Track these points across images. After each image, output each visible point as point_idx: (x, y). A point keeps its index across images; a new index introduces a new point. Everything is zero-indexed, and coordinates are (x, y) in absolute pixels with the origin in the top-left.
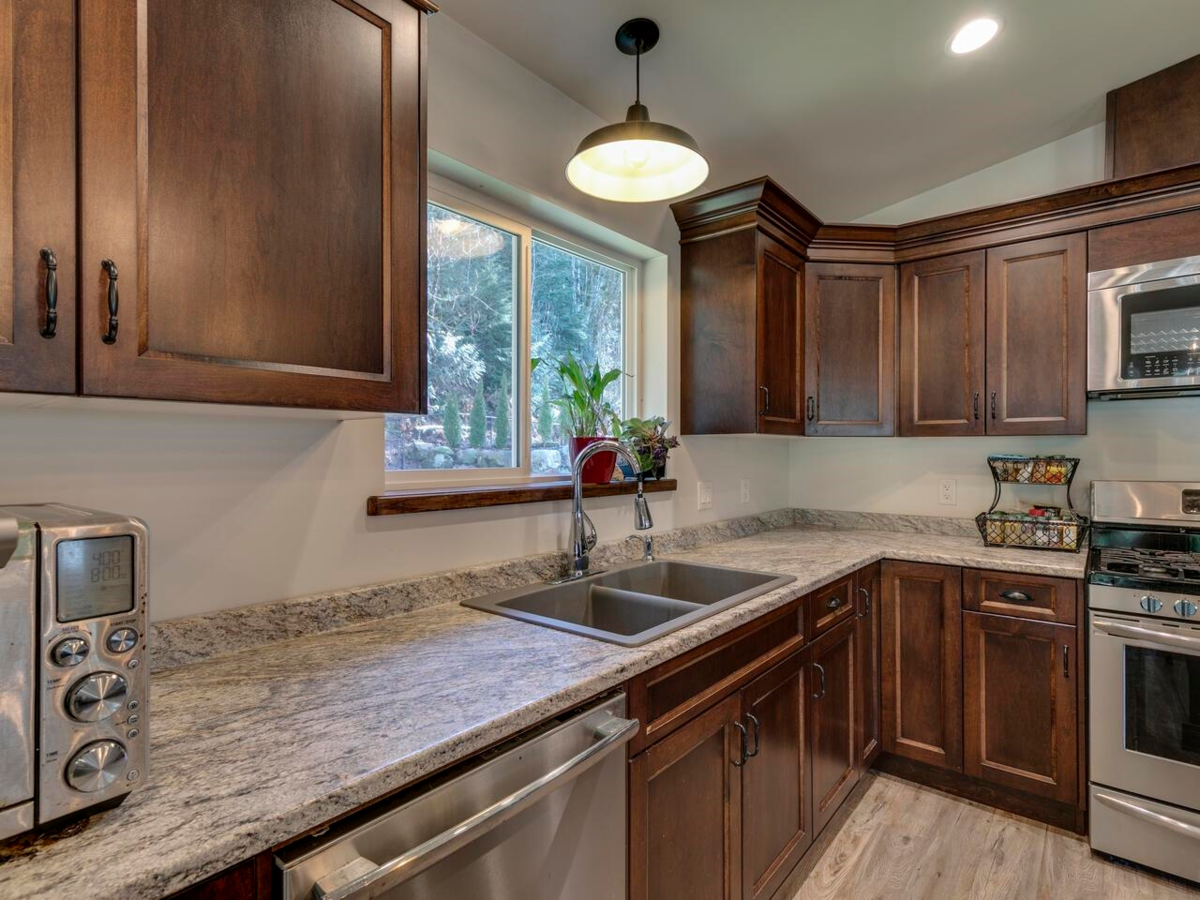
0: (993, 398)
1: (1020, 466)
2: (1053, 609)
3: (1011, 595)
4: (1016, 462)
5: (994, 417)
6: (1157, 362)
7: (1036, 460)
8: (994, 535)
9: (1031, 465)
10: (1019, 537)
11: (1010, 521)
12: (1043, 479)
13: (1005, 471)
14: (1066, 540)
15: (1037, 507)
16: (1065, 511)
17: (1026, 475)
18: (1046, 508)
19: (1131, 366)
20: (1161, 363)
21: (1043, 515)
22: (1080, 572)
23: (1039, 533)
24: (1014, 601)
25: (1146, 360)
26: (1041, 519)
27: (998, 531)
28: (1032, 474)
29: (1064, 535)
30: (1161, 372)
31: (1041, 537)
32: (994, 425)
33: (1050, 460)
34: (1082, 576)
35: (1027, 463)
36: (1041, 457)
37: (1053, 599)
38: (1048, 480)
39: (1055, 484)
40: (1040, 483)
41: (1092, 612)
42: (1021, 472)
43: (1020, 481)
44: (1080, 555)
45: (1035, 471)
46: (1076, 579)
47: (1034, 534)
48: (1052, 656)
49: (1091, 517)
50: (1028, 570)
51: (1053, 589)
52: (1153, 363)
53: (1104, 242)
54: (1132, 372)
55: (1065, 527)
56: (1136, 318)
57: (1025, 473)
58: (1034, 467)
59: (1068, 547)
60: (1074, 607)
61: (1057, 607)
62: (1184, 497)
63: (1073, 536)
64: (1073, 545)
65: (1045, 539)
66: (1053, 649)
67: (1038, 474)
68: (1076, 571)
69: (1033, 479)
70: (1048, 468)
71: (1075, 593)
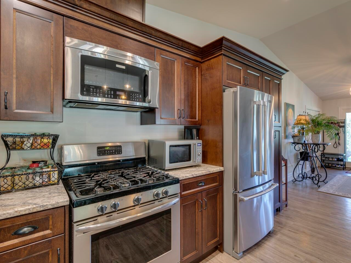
0: (6, 95)
1: (25, 139)
2: (51, 229)
3: (21, 232)
4: (22, 137)
5: (6, 108)
6: (95, 90)
7: (35, 136)
8: (6, 186)
9: (32, 138)
10: (24, 183)
11: (18, 175)
12: (39, 147)
13: (14, 143)
14: (53, 179)
15: (34, 162)
16: (50, 162)
17: (29, 145)
18: (39, 162)
19: (85, 90)
20: (96, 91)
21: (38, 166)
22: (67, 201)
23: (37, 178)
24: (24, 235)
25: (91, 88)
26: (38, 170)
27: (9, 183)
28: (32, 144)
29: (51, 176)
30: (96, 95)
31: (38, 180)
32: (6, 113)
33: (43, 135)
34: (68, 203)
35: (29, 138)
36: (38, 134)
37: (51, 223)
38: (42, 147)
39: (46, 149)
40: (37, 149)
41: (75, 225)
42: (25, 143)
43: (25, 148)
44: (59, 185)
45: (34, 142)
46: (64, 206)
47: (34, 179)
48: (50, 258)
49: (61, 163)
50: (35, 211)
51: (51, 217)
52: (93, 90)
53: (71, 26)
54: (85, 93)
55: (52, 173)
56: (87, 67)
57: (28, 143)
58: (34, 140)
59: (53, 183)
60: (63, 223)
61: (54, 227)
62: (97, 150)
63: (56, 176)
64: (56, 181)
65: (41, 181)
66: (50, 254)
67: (36, 144)
68: (64, 202)
69: (32, 147)
70: (42, 140)
71: (63, 215)
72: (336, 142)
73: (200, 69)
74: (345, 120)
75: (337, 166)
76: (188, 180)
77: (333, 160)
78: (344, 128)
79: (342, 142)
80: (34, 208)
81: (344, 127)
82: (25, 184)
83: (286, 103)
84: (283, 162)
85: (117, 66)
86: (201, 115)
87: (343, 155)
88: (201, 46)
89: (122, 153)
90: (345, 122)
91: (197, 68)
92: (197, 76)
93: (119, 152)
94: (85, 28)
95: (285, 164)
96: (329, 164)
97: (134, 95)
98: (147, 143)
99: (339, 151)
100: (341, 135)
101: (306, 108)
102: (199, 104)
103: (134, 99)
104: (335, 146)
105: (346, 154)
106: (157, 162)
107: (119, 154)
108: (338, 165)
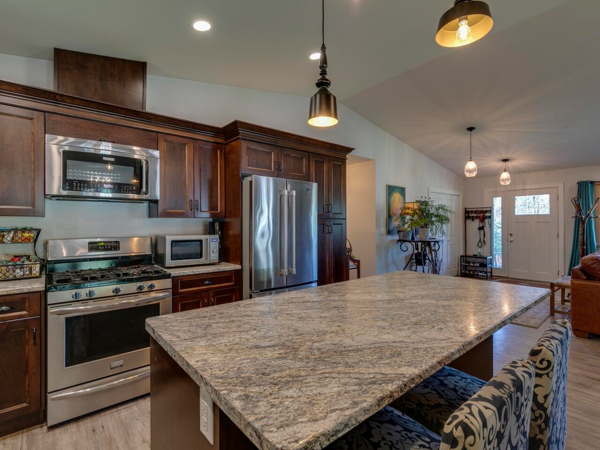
1: (5, 233)
2: (27, 311)
4: (2, 231)
7: (16, 230)
9: (12, 233)
12: (20, 241)
14: (34, 272)
15: (16, 257)
16: (33, 257)
17: (9, 239)
18: (22, 256)
19: (67, 184)
20: (80, 185)
22: (43, 287)
23: (18, 271)
25: (74, 182)
26: (18, 263)
28: (13, 238)
29: (33, 270)
30: (80, 189)
33: (24, 230)
34: (44, 289)
35: (10, 232)
36: (19, 228)
37: (27, 305)
38: (23, 241)
39: (27, 243)
40: (18, 243)
41: (49, 307)
42: (6, 237)
43: (5, 242)
44: (41, 278)
45: (15, 236)
46: (40, 292)
47: (14, 271)
48: (27, 336)
49: (47, 258)
50: (12, 293)
51: (27, 300)
52: (77, 185)
53: (53, 121)
54: (67, 187)
55: (33, 265)
56: (69, 162)
57: (9, 237)
58: (14, 234)
59: (34, 276)
60: (39, 306)
61: (30, 309)
62: (88, 245)
63: (38, 269)
64: (38, 274)
65: (21, 273)
66: (27, 332)
67: (17, 238)
68: (40, 287)
69: (13, 241)
70: (23, 234)
71: (39, 299)
72: (480, 240)
73: (223, 151)
74: (491, 208)
75: (480, 274)
76: (187, 277)
77: (475, 265)
78: (490, 220)
79: (487, 239)
80: (11, 290)
81: (490, 217)
82: (5, 275)
83: (389, 186)
84: (351, 264)
85: (104, 158)
86: (224, 205)
87: (486, 258)
88: (221, 126)
89: (119, 249)
90: (491, 210)
91: (219, 151)
92: (219, 161)
93: (116, 248)
94: (69, 121)
95: (358, 266)
96: (470, 272)
97: (126, 187)
98: (154, 238)
99: (484, 252)
100: (487, 229)
101: (430, 191)
102: (221, 194)
103: (126, 191)
104: (480, 245)
105: (493, 257)
106: (158, 258)
107: (117, 250)
108: (481, 272)
